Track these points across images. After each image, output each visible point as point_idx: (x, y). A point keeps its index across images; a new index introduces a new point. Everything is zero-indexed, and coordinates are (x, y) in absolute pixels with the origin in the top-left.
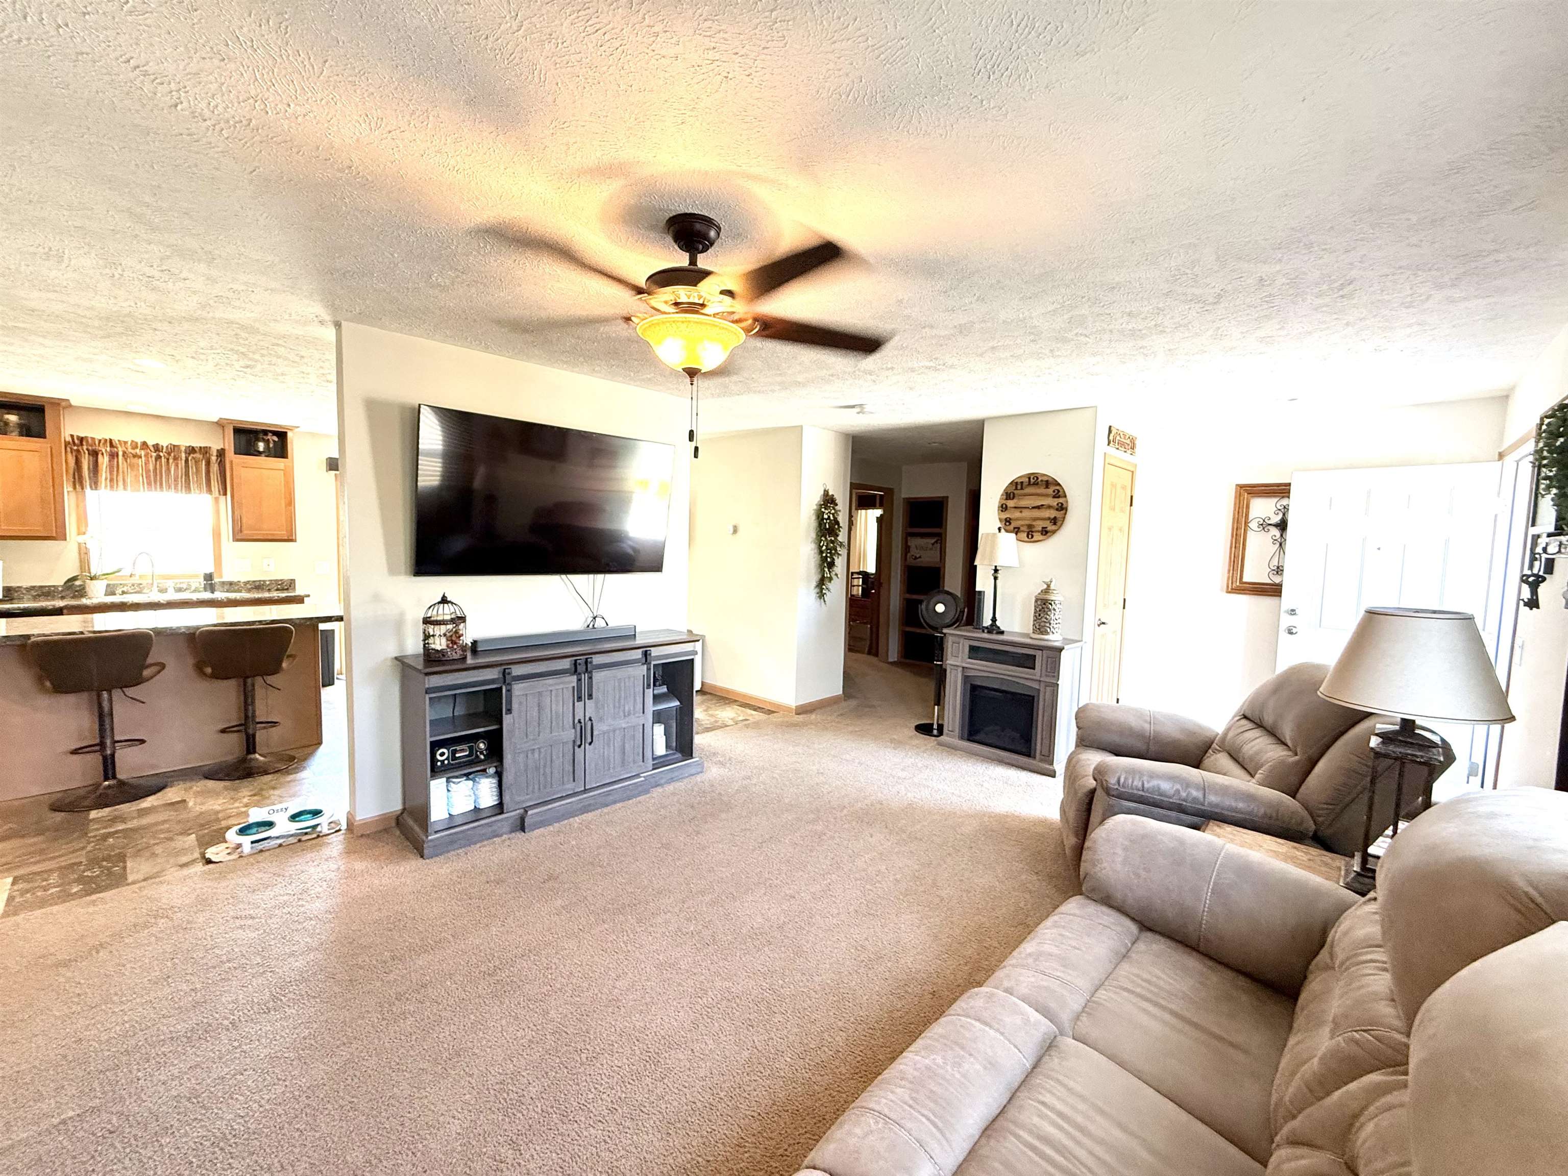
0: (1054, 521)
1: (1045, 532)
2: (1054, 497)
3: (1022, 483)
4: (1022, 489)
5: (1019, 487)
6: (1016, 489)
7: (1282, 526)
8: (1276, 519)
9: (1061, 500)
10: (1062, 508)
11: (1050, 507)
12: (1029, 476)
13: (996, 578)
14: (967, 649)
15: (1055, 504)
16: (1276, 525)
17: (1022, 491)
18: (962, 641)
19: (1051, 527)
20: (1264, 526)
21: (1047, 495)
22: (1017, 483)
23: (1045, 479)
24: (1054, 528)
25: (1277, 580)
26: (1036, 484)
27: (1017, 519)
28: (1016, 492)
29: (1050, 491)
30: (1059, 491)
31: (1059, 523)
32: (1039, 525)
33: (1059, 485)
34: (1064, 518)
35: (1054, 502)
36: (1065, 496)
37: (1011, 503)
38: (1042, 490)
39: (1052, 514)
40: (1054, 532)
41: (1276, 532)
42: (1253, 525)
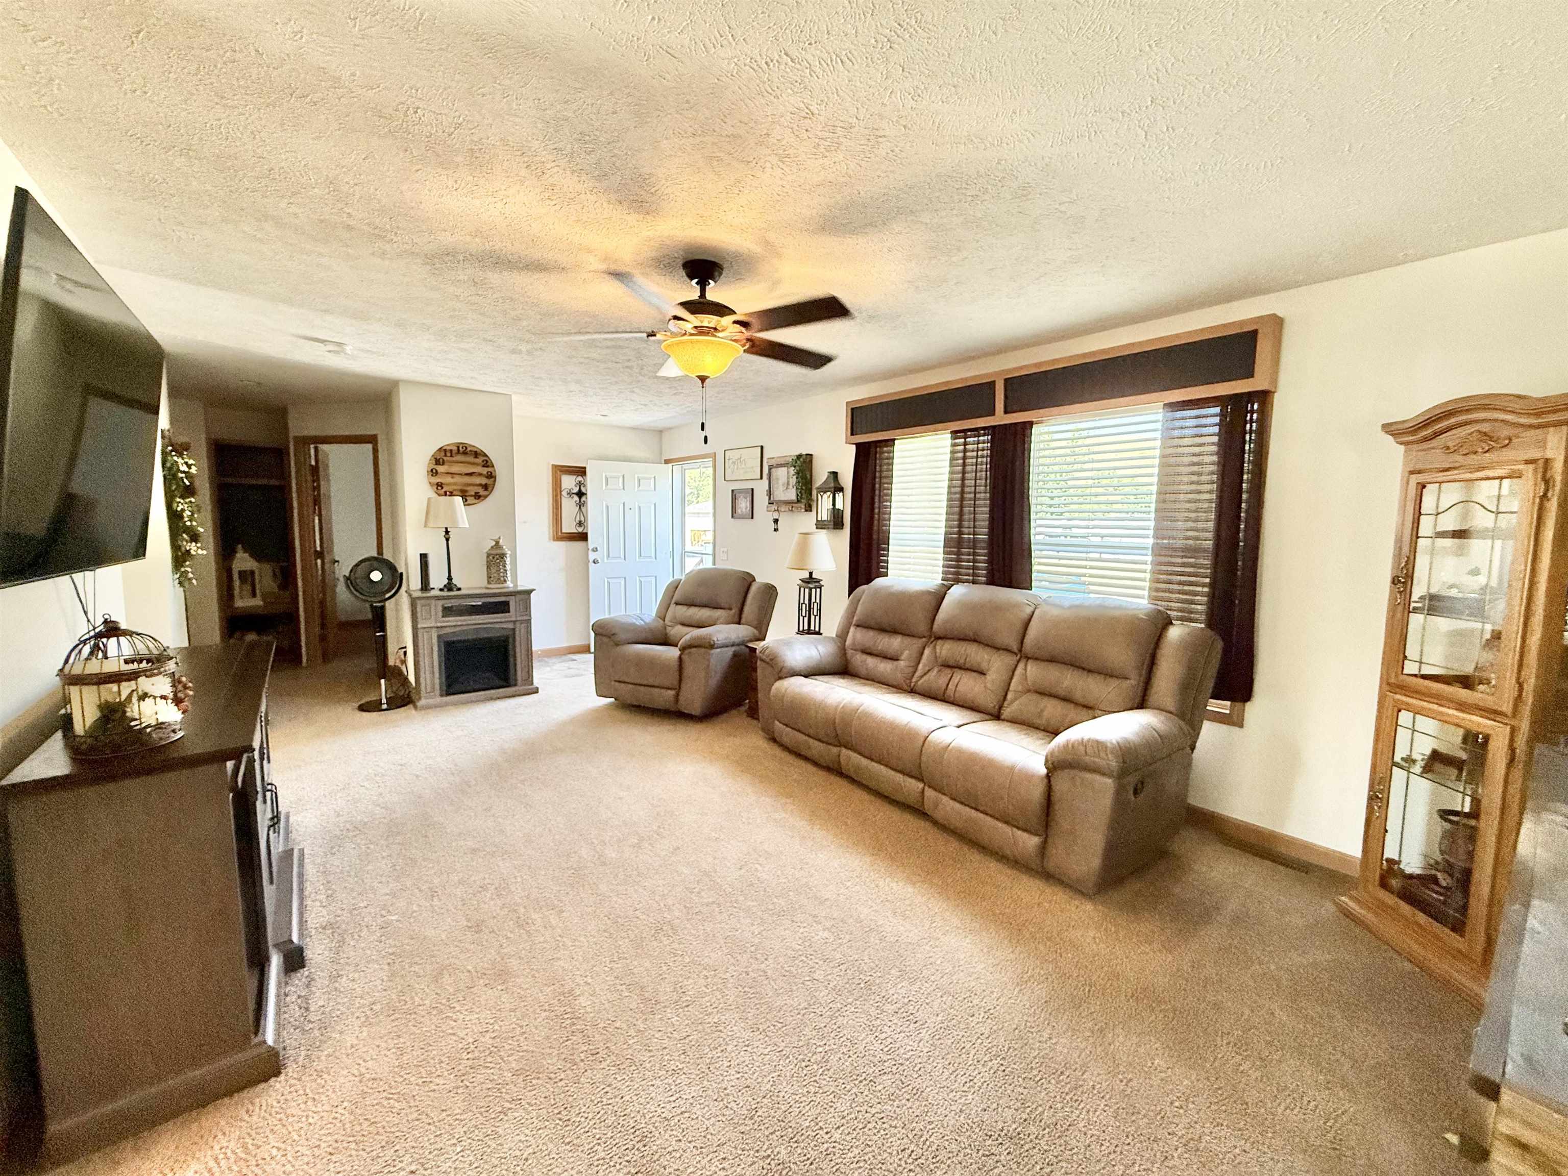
0: (485, 487)
1: (477, 496)
2: (483, 466)
3: (451, 451)
4: (451, 456)
5: (449, 454)
6: (446, 455)
7: (580, 494)
8: (576, 490)
9: (490, 469)
10: (491, 476)
11: (480, 474)
12: (458, 445)
13: (447, 540)
14: (440, 609)
15: (485, 473)
16: (576, 494)
17: (451, 459)
18: (433, 602)
19: (482, 492)
20: (570, 494)
21: (477, 464)
22: (445, 450)
23: (475, 449)
24: (486, 493)
25: (580, 530)
26: (465, 453)
27: (448, 484)
28: (445, 458)
29: (479, 460)
30: (487, 462)
31: (490, 489)
32: (472, 490)
33: (486, 456)
34: (494, 485)
35: (485, 471)
36: (493, 466)
37: (441, 469)
38: (471, 459)
39: (484, 481)
40: (486, 497)
41: (576, 498)
42: (564, 493)
